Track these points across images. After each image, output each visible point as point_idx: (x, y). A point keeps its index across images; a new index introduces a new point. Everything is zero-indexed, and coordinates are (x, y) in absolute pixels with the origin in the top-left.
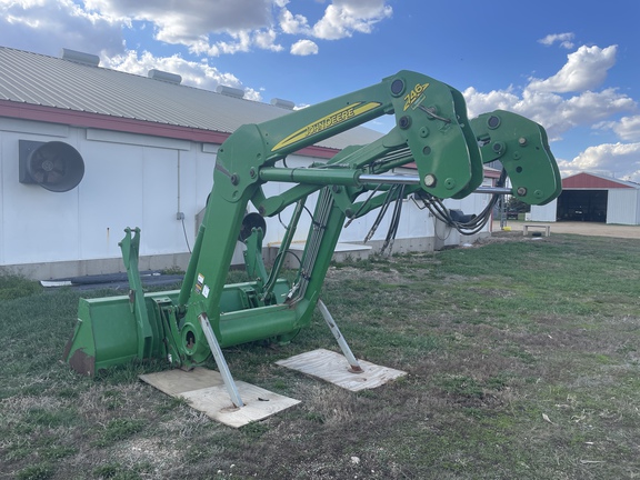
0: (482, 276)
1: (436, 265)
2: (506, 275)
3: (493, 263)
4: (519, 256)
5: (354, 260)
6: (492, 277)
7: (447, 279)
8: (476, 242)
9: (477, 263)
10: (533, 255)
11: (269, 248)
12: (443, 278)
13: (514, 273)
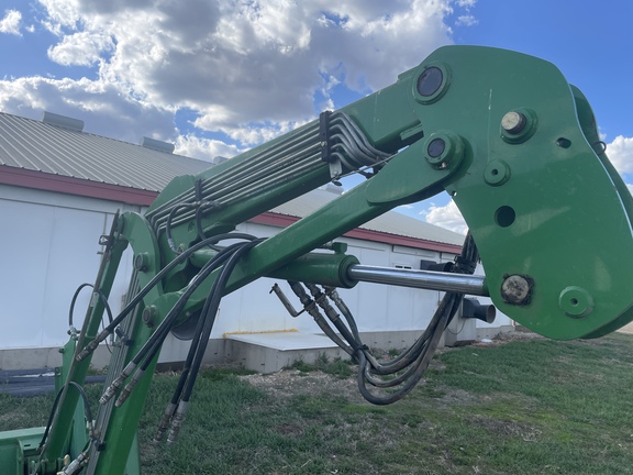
0: (497, 394)
1: (437, 373)
2: (530, 394)
3: (514, 372)
4: (548, 360)
5: (331, 360)
6: (509, 397)
7: (447, 398)
8: (497, 337)
9: (493, 371)
10: (565, 360)
11: (225, 341)
12: (442, 394)
13: (541, 390)
